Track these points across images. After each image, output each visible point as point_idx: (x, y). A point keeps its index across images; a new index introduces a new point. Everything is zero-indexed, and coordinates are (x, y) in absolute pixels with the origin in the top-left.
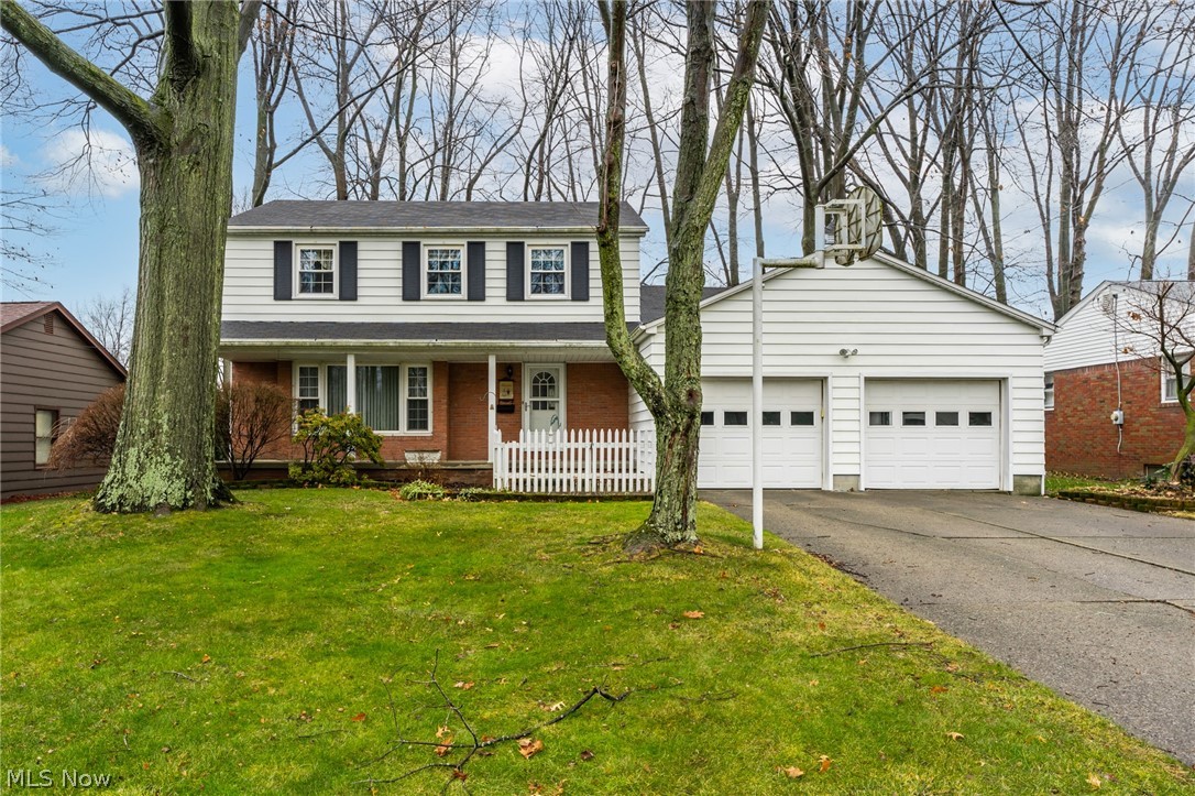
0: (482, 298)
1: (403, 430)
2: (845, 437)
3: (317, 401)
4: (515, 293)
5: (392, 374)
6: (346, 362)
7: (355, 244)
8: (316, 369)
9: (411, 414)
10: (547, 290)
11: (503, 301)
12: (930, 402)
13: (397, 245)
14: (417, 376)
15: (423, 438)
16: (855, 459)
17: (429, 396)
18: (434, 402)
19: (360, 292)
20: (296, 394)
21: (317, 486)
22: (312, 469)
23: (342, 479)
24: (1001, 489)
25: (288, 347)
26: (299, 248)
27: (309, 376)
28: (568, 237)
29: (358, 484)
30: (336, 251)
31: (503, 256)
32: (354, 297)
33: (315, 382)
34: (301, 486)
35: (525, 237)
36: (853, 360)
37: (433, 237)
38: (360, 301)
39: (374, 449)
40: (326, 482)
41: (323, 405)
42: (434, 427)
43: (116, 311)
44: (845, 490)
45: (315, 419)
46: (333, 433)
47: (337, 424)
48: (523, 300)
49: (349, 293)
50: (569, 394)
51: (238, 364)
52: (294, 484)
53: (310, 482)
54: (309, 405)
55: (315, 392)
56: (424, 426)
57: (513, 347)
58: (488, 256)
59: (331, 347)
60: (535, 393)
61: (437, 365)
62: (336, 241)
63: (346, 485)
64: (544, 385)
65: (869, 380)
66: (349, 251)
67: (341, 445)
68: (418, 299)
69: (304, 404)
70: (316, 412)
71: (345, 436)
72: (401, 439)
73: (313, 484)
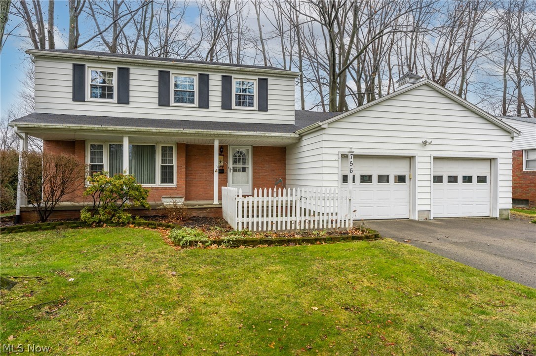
0: (207, 107)
1: (158, 183)
2: (423, 190)
3: (102, 166)
4: (226, 105)
5: (152, 149)
6: (123, 142)
7: (128, 69)
8: (102, 145)
9: (163, 174)
10: (243, 104)
11: (219, 109)
12: (460, 170)
13: (155, 72)
14: (168, 152)
15: (171, 189)
16: (428, 202)
17: (175, 163)
18: (178, 167)
19: (131, 99)
20: (88, 161)
21: (102, 226)
22: (98, 213)
23: (121, 221)
24: (491, 216)
25: (81, 130)
26: (90, 70)
27: (97, 150)
28: (256, 75)
29: (133, 223)
30: (115, 73)
31: (220, 83)
32: (127, 102)
33: (101, 154)
34: (90, 226)
35: (232, 73)
36: (428, 147)
37: (178, 69)
38: (131, 105)
39: (143, 198)
40: (109, 222)
41: (106, 169)
42: (177, 182)
43: (4, 122)
44: (423, 220)
45: (101, 179)
46: (114, 189)
47: (118, 183)
48: (231, 109)
49: (124, 99)
50: (254, 163)
51: (47, 141)
52: (85, 224)
53: (97, 223)
54: (97, 168)
55: (101, 160)
56: (171, 181)
57: (231, 135)
58: (211, 83)
59: (112, 131)
60: (235, 162)
61: (179, 145)
62: (116, 67)
63: (124, 224)
64: (240, 158)
65: (436, 158)
66: (124, 74)
67: (119, 195)
68: (168, 106)
69: (92, 167)
70: (102, 174)
71: (122, 189)
72: (157, 189)
73: (99, 224)
